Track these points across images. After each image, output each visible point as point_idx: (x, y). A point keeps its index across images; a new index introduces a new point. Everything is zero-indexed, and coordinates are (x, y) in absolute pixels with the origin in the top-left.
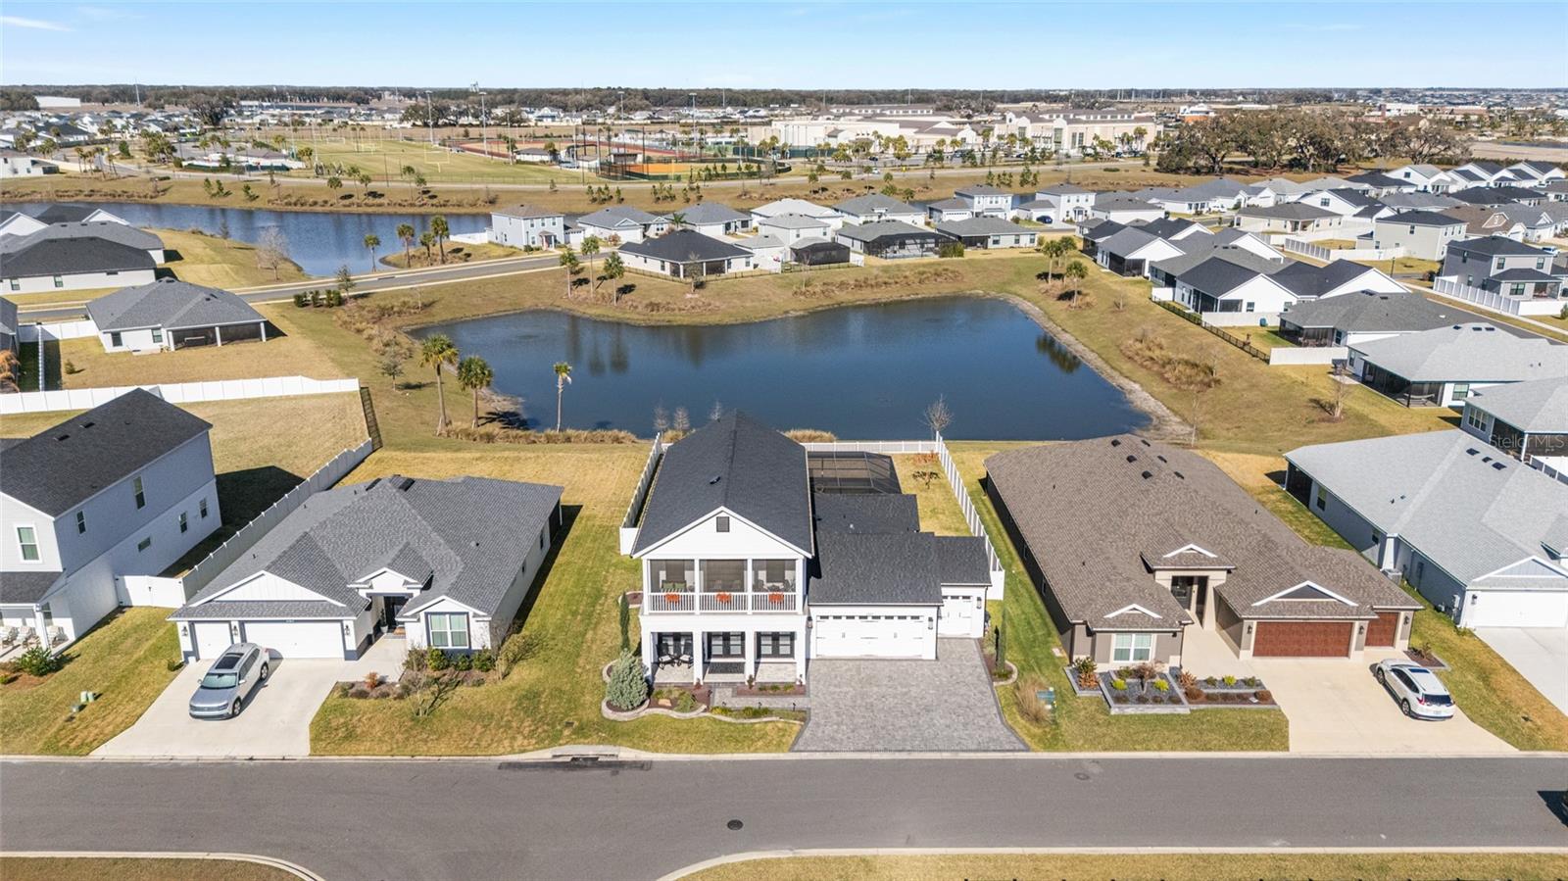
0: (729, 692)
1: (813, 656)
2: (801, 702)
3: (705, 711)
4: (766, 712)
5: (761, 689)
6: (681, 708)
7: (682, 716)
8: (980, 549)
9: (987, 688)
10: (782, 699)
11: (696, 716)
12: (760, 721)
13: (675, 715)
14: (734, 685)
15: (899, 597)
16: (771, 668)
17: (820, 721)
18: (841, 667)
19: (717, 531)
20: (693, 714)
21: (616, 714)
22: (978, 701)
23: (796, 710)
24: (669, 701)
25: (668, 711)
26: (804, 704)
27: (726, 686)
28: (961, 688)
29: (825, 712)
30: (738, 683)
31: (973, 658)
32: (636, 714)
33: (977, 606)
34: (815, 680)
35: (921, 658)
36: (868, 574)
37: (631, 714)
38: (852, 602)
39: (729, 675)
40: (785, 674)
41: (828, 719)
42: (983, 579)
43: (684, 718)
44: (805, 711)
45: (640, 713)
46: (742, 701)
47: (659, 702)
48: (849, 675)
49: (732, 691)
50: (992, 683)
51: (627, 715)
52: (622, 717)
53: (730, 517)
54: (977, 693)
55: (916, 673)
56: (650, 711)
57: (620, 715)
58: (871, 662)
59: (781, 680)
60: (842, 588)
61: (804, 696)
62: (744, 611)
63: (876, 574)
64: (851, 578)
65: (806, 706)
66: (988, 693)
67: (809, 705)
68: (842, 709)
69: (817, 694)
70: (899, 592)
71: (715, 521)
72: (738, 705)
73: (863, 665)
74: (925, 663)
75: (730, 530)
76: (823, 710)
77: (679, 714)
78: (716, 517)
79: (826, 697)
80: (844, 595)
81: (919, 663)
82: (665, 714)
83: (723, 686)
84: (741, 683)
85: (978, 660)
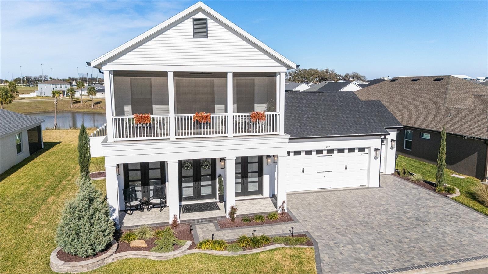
0: (211, 226)
3: (191, 247)
4: (266, 240)
6: (162, 248)
7: (163, 257)
8: (382, 107)
9: (447, 201)
10: (272, 227)
11: (182, 254)
12: (264, 250)
13: (153, 257)
14: (215, 220)
15: (351, 130)
16: (245, 203)
17: (329, 243)
18: (308, 198)
19: (194, 35)
20: (178, 253)
21: (70, 265)
22: (455, 209)
23: (296, 236)
24: (142, 243)
25: (143, 253)
26: (299, 230)
27: (206, 221)
28: (427, 204)
29: (327, 234)
30: (219, 217)
31: (407, 185)
32: (99, 262)
33: (391, 147)
34: (295, 209)
35: (370, 187)
36: (317, 117)
37: (92, 262)
38: (313, 135)
39: (205, 212)
40: (261, 206)
41: (335, 240)
42: (395, 123)
43: (166, 259)
44: (305, 235)
45: (106, 259)
46: (230, 233)
47: (131, 246)
48: (322, 204)
49: (216, 226)
50: (446, 196)
51: (86, 264)
52: (79, 267)
53: (208, 18)
54: (445, 205)
55: (376, 196)
56: (120, 256)
57: (76, 265)
58: (329, 193)
59: (261, 211)
60: (300, 126)
61: (293, 223)
62: (223, 135)
63: (323, 116)
64: (305, 120)
65: (302, 231)
66: (454, 203)
67: (306, 230)
68: (341, 230)
69: (305, 220)
70: (349, 127)
71: (192, 23)
72: (228, 237)
73: (325, 195)
74: (374, 190)
75: (209, 35)
76: (322, 233)
77: (158, 254)
78: (192, 17)
79: (315, 222)
80: (304, 131)
81: (370, 189)
82: (140, 256)
83: (202, 222)
84: (222, 217)
85: (411, 185)
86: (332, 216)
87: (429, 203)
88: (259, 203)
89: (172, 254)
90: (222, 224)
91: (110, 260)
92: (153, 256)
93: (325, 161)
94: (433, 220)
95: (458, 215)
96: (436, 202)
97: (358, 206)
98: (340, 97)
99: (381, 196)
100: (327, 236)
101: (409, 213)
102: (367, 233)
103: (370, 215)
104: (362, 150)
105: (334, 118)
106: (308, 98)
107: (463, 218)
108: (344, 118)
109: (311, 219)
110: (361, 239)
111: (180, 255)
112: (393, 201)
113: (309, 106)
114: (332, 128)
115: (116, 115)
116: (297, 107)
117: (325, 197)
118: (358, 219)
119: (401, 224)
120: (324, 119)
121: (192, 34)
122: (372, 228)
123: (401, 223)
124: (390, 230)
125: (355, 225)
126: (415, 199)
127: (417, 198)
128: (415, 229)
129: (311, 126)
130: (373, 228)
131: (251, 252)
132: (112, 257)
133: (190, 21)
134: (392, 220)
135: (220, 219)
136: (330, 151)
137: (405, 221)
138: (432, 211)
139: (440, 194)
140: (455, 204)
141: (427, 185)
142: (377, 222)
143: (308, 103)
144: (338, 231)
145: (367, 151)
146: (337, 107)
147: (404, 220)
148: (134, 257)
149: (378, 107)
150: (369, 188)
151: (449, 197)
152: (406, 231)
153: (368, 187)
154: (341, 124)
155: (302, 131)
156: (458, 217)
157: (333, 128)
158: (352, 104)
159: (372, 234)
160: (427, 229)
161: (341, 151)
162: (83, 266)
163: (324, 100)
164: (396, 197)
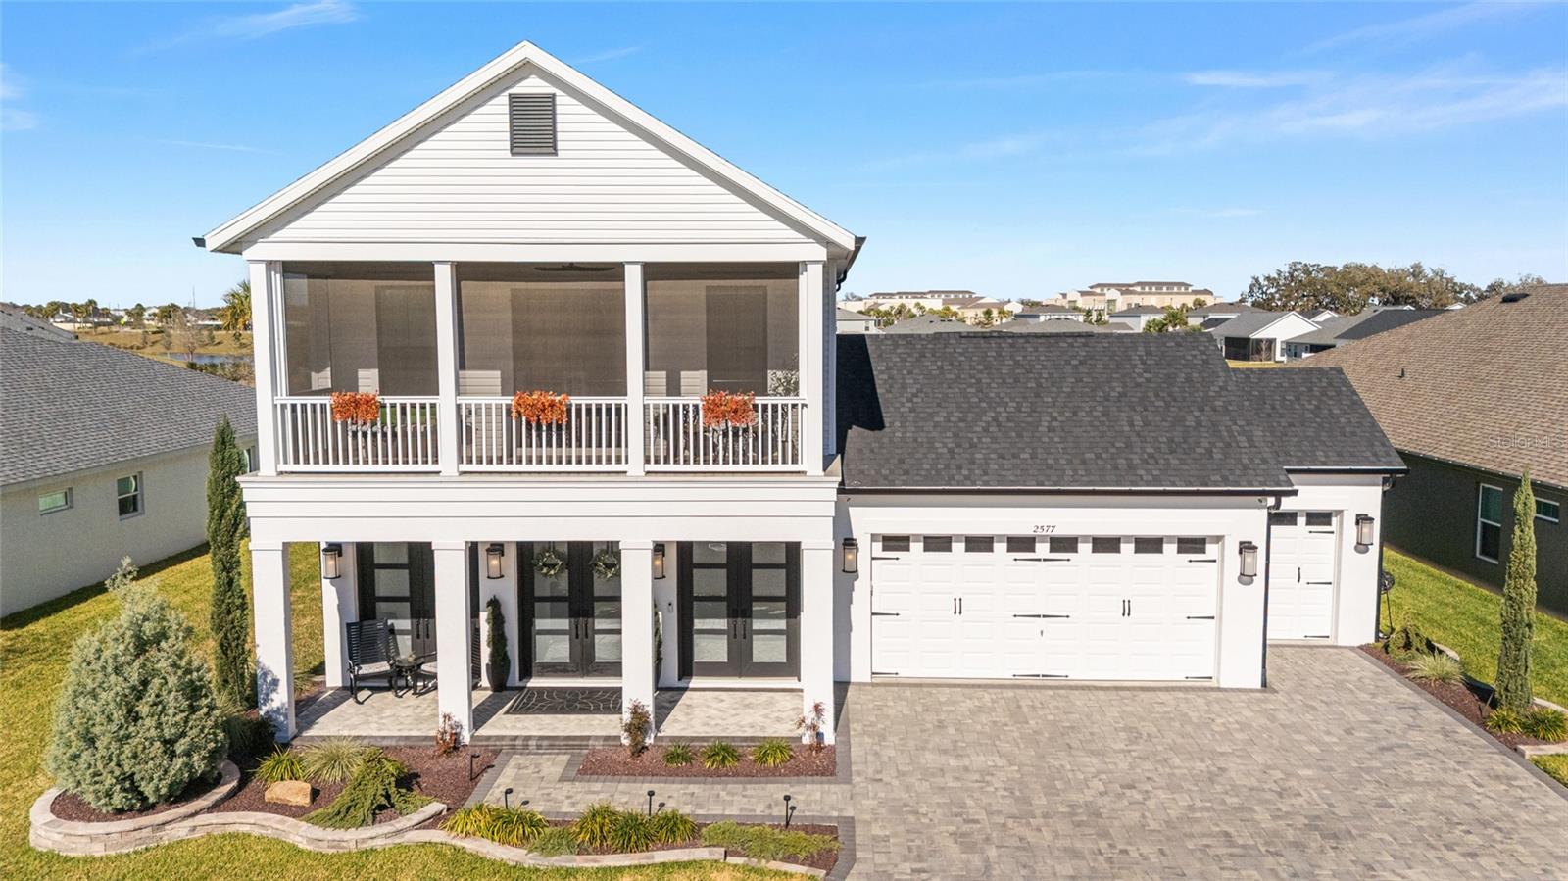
0: (554, 765)
1: (859, 673)
2: (814, 799)
3: (435, 821)
4: (673, 829)
5: (672, 757)
6: (339, 813)
7: (326, 844)
8: (1339, 393)
9: (1508, 765)
10: (745, 789)
11: (389, 841)
12: (644, 862)
13: (299, 839)
14: (580, 747)
15: (1142, 472)
16: (722, 700)
17: (896, 866)
18: (954, 703)
19: (512, 148)
20: (376, 836)
21: (59, 830)
22: (1511, 804)
23: (797, 828)
24: (301, 789)
25: (280, 822)
26: (827, 808)
27: (551, 746)
28: (1408, 768)
29: (913, 836)
30: (597, 738)
31: (1387, 691)
32: (145, 833)
33: (1358, 543)
34: (870, 736)
35: (1223, 685)
36: (1030, 420)
37: (119, 830)
38: (986, 483)
39: (573, 717)
40: (766, 716)
41: (926, 861)
42: (1375, 454)
43: (334, 851)
44: (832, 830)
45: (167, 827)
46: (594, 792)
47: (268, 795)
48: (987, 729)
49: (570, 763)
50: (1516, 749)
51: (101, 831)
52: (84, 840)
53: (558, 92)
54: (1485, 781)
55: (1219, 721)
56: (214, 822)
57: (72, 832)
58: (1051, 692)
59: (749, 733)
60: (951, 451)
61: (829, 782)
62: (614, 467)
63: (1055, 419)
64: (979, 429)
65: (835, 814)
66: (1527, 779)
67: (849, 813)
68: (978, 826)
69: (878, 777)
70: (1136, 461)
71: (506, 109)
72: (573, 804)
73: (1026, 699)
74: (1233, 697)
75: (560, 145)
76: (901, 829)
77: (317, 832)
78: (506, 93)
79: (908, 788)
80: (960, 468)
81: (1214, 694)
82: (269, 832)
83: (539, 747)
84: (607, 738)
85: (1405, 693)
86: (986, 773)
87: (1421, 770)
88: (771, 703)
89: (352, 837)
90: (591, 763)
91: (180, 831)
92: (301, 834)
93: (1042, 575)
94: (1376, 835)
95: (1507, 826)
96: (1452, 764)
97: (1115, 751)
98: (1148, 353)
99: (1237, 722)
100: (908, 840)
101: (1300, 795)
102: (1066, 849)
103: (1132, 787)
104: (1191, 545)
105: (1092, 426)
106: (1025, 357)
107: (1520, 843)
108: (1131, 424)
109: (901, 774)
110: (1025, 867)
111: (379, 843)
112: (1271, 746)
113: (1017, 381)
114: (1070, 462)
115: (292, 392)
116: (971, 386)
117: (1019, 707)
118: (1074, 796)
119: (1227, 834)
120: (1051, 429)
121: (507, 145)
122: (1098, 834)
123: (1231, 830)
124: (1168, 852)
125: (1045, 816)
126: (1373, 747)
127: (1384, 743)
128: (1270, 862)
129: (995, 451)
130: (1104, 834)
131: (595, 861)
132: (190, 823)
133: (500, 105)
134: (1206, 815)
135: (599, 745)
136: (1064, 544)
137: (1256, 823)
138: (1406, 798)
139: (1498, 738)
140: (1532, 780)
141: (1471, 699)
142: (1137, 815)
143: (1018, 371)
144: (966, 828)
145: (1212, 550)
146: (1125, 386)
147: (1253, 820)
148: (256, 832)
149: (1324, 393)
150: (1219, 689)
151: (1523, 755)
152: (1229, 863)
153: (1216, 685)
154: (1114, 446)
155: (952, 466)
156: (1498, 836)
157: (1076, 461)
158: (1189, 380)
159: (1083, 858)
160: (1320, 863)
161: (1106, 544)
162: (92, 838)
163: (1081, 363)
164: (1300, 733)
